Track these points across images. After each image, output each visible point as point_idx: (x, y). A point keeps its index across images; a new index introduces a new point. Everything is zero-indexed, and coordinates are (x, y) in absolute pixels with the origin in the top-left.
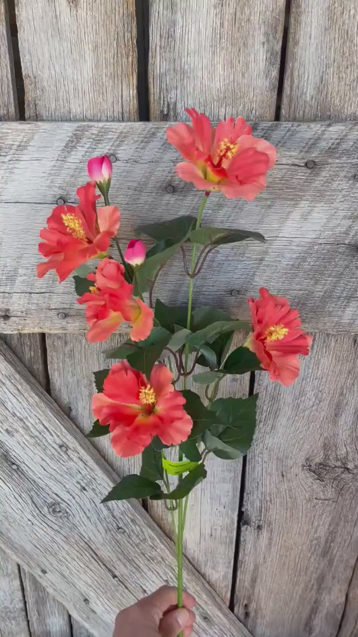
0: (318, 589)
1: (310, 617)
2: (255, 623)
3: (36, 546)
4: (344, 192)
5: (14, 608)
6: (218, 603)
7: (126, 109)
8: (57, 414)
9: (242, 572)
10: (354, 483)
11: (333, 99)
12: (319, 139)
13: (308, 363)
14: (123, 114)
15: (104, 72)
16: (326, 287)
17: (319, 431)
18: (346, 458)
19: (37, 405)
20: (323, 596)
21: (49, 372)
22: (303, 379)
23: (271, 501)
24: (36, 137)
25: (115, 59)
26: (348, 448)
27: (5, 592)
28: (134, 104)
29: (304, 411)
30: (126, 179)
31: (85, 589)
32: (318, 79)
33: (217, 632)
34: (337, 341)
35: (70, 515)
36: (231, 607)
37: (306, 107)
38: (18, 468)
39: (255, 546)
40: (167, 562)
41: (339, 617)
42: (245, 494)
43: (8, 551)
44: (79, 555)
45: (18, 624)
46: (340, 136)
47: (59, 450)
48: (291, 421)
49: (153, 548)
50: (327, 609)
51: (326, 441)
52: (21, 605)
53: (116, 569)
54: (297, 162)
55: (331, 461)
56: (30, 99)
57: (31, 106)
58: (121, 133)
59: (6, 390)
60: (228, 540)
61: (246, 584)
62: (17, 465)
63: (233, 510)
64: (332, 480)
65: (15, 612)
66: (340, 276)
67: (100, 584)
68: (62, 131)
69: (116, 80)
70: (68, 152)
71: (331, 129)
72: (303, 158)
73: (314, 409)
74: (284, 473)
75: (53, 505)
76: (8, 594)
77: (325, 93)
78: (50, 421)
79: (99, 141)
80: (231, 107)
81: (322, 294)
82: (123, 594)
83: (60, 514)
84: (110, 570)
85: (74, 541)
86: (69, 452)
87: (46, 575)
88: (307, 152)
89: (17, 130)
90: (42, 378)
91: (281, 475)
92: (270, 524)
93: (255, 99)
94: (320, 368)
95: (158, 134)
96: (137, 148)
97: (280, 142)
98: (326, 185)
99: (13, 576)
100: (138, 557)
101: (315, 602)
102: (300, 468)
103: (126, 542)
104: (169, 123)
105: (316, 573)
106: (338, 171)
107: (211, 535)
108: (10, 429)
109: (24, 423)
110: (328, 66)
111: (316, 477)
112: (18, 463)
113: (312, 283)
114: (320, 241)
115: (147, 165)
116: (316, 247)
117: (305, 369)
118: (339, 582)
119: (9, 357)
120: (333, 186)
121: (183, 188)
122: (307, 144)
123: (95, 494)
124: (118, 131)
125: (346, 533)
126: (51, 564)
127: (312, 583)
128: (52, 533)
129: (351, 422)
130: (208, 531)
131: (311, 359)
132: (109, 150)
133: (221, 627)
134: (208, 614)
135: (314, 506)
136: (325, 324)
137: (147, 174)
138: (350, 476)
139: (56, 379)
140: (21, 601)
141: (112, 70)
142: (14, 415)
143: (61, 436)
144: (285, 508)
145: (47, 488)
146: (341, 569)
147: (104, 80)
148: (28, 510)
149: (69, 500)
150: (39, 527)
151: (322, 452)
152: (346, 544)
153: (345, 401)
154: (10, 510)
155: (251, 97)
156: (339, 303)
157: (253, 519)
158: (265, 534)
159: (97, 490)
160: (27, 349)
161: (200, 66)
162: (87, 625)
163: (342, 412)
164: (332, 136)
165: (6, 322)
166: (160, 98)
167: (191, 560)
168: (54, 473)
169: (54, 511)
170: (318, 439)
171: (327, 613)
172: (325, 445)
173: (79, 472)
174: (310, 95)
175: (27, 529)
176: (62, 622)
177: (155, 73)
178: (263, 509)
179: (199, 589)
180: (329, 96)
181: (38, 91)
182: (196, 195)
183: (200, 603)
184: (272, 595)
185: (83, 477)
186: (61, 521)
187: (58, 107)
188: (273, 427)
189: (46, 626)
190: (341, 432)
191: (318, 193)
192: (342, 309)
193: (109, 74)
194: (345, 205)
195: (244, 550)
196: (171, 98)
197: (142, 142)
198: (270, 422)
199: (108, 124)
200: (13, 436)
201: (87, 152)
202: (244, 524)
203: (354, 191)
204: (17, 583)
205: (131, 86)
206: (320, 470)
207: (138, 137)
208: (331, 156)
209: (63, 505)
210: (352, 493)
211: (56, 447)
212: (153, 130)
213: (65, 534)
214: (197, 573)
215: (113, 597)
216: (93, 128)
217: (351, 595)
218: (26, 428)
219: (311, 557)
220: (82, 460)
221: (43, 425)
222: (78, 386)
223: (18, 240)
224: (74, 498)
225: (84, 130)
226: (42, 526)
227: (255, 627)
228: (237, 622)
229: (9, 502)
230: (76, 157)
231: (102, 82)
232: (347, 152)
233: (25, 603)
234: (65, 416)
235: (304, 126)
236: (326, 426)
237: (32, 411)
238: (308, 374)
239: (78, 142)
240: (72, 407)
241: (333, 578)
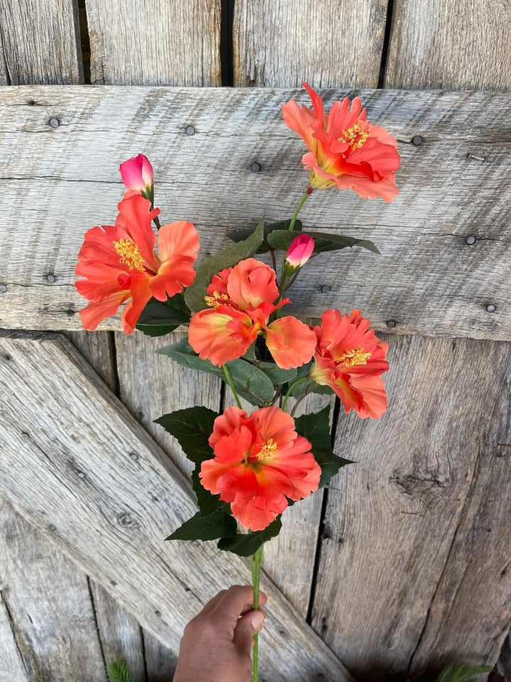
0: (400, 604)
1: (390, 630)
2: (332, 637)
3: (104, 557)
4: (454, 175)
5: (83, 617)
6: (295, 617)
7: (207, 73)
8: (127, 421)
9: (321, 586)
10: (444, 497)
11: (445, 65)
12: (428, 110)
13: (401, 369)
14: (203, 78)
15: (182, 27)
16: (428, 284)
17: (410, 441)
18: (437, 471)
19: (105, 410)
20: (405, 611)
21: (119, 375)
22: (395, 386)
23: (354, 514)
24: (103, 103)
25: (195, 13)
26: (440, 460)
27: (73, 601)
28: (216, 67)
29: (395, 420)
30: (206, 155)
31: (156, 601)
32: (429, 40)
33: (293, 645)
34: (434, 344)
35: (141, 526)
36: (309, 621)
37: (414, 73)
38: (85, 477)
39: (336, 559)
40: (243, 576)
41: (420, 631)
42: (327, 507)
43: (76, 562)
44: (150, 568)
45: (88, 633)
46: (453, 107)
47: (129, 458)
48: (380, 431)
49: (228, 561)
50: (408, 623)
51: (416, 452)
52: (91, 615)
53: (189, 581)
54: (402, 137)
55: (421, 473)
56: (96, 60)
57: (98, 68)
58: (201, 99)
59: (71, 393)
60: (308, 553)
61: (325, 598)
62: (84, 474)
63: (314, 523)
64: (420, 494)
65: (85, 621)
66: (445, 271)
67: (172, 597)
68: (132, 97)
69: (196, 37)
70: (140, 122)
71: (443, 98)
72: (409, 134)
73: (405, 418)
74: (370, 486)
75: (123, 515)
76: (77, 603)
77: (437, 58)
78: (119, 427)
79: (175, 110)
80: (328, 71)
81: (422, 291)
82: (196, 607)
83: (130, 525)
84: (182, 583)
85: (144, 553)
86: (140, 461)
87: (116, 586)
88: (414, 126)
89: (81, 95)
90: (111, 381)
91: (366, 488)
92: (352, 537)
93: (356, 63)
94: (414, 375)
95: (244, 102)
96: (219, 119)
97: (383, 113)
98: (434, 165)
99: (81, 586)
100: (213, 570)
101: (396, 617)
102: (387, 481)
103: (200, 555)
104: (256, 89)
105: (399, 587)
106: (449, 149)
107: (290, 548)
108: (76, 435)
109: (91, 429)
110: (441, 26)
111: (404, 490)
112: (85, 471)
113: (412, 279)
114: (424, 231)
115: (230, 139)
116: (419, 238)
117: (398, 375)
118: (421, 597)
119: (74, 357)
120: (442, 167)
121: (271, 166)
122: (414, 116)
123: (168, 505)
124: (197, 98)
125: (432, 548)
126: (121, 576)
127: (394, 596)
128: (122, 544)
129: (445, 432)
130: (287, 543)
131: (405, 364)
132: (187, 120)
133: (297, 641)
134: (284, 628)
135: (400, 520)
136: (424, 325)
137: (229, 150)
138: (440, 489)
139: (126, 381)
140: (90, 610)
141: (191, 26)
142: (80, 420)
143: (131, 444)
144: (369, 521)
145: (116, 498)
146: (425, 584)
147: (181, 38)
148: (96, 520)
149: (139, 510)
150: (108, 538)
151: (412, 464)
152: (432, 559)
153: (439, 410)
154: (78, 521)
155: (351, 60)
156: (441, 302)
157: (335, 532)
158: (347, 547)
159: (170, 501)
160: (94, 348)
161: (294, 21)
162: (158, 637)
163: (436, 421)
164: (445, 107)
165: (71, 318)
166: (246, 61)
167: (269, 573)
168: (123, 482)
169: (124, 522)
170: (407, 451)
171: (407, 628)
172: (415, 456)
173: (151, 481)
174: (419, 60)
175: (95, 539)
176: (133, 632)
177: (241, 31)
178: (346, 523)
179: (276, 603)
180: (441, 60)
181: (105, 50)
182: (285, 174)
183: (277, 618)
184: (352, 609)
185: (155, 487)
186: (131, 532)
187: (128, 69)
188: (360, 437)
189: (117, 636)
190: (433, 443)
191: (424, 174)
192: (444, 309)
193: (187, 29)
194: (455, 189)
195: (324, 564)
196: (258, 61)
197: (225, 111)
198: (358, 432)
199: (185, 88)
200: (80, 442)
201: (161, 122)
202: (325, 537)
203: (466, 172)
204: (86, 592)
205: (213, 45)
206: (409, 483)
207: (221, 105)
208: (441, 131)
209: (134, 516)
210: (441, 507)
211: (126, 455)
212: (238, 97)
213: (135, 546)
214: (274, 588)
215: (185, 610)
216: (168, 93)
217: (433, 609)
218: (93, 434)
219: (394, 572)
220: (153, 469)
221: (112, 431)
222: (150, 390)
223: (83, 225)
224: (145, 509)
225: (157, 95)
226: (111, 538)
227: (332, 640)
228: (315, 635)
229: (76, 512)
230: (149, 128)
231: (180, 40)
232: (460, 128)
233: (95, 612)
234: (136, 422)
235: (412, 95)
236: (417, 437)
237: (100, 416)
238: (401, 380)
239: (151, 110)
240: (144, 412)
241: (416, 593)
